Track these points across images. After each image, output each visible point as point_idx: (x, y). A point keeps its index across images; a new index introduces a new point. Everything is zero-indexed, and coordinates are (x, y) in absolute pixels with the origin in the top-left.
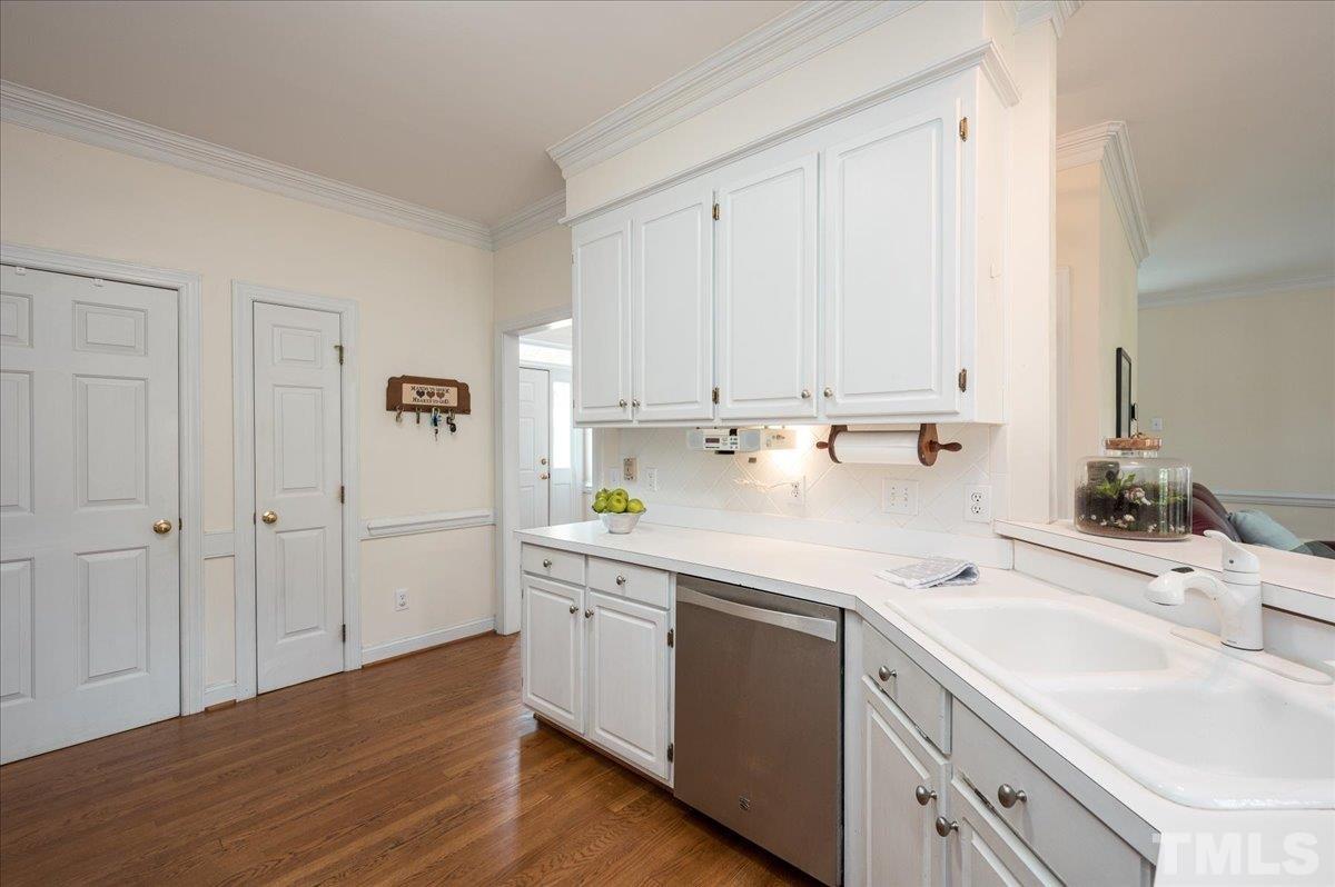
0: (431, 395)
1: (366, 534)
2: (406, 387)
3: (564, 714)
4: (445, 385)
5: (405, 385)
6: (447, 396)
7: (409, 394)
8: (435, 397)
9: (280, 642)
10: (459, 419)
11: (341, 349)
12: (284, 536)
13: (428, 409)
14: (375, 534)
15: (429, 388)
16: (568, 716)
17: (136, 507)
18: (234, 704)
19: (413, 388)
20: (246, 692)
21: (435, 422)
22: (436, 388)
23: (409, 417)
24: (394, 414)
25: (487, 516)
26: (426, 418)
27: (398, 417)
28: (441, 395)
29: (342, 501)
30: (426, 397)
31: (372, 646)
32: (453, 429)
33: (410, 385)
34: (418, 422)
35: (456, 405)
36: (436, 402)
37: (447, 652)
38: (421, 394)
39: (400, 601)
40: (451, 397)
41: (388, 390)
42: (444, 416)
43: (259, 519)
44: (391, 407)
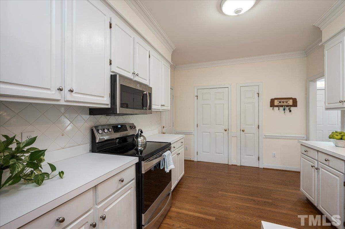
0: (283, 102)
1: (265, 137)
2: (276, 101)
3: (311, 198)
4: (288, 99)
5: (275, 100)
6: (289, 102)
7: (276, 103)
8: (285, 103)
9: (245, 156)
10: (292, 109)
11: (259, 94)
12: (246, 134)
13: (282, 106)
14: (266, 137)
15: (283, 100)
16: (312, 199)
17: (222, 126)
18: (236, 165)
19: (278, 101)
20: (239, 164)
21: (284, 109)
22: (285, 100)
23: (276, 109)
24: (272, 108)
25: (304, 137)
26: (282, 109)
27: (273, 109)
28: (287, 102)
29: (259, 128)
30: (282, 103)
31: (265, 164)
32: (290, 111)
33: (276, 100)
34: (279, 110)
35: (292, 104)
36: (285, 104)
37: (286, 172)
38: (280, 102)
39: (273, 155)
40: (290, 102)
41: (271, 102)
42: (287, 108)
43: (241, 130)
44: (271, 106)
